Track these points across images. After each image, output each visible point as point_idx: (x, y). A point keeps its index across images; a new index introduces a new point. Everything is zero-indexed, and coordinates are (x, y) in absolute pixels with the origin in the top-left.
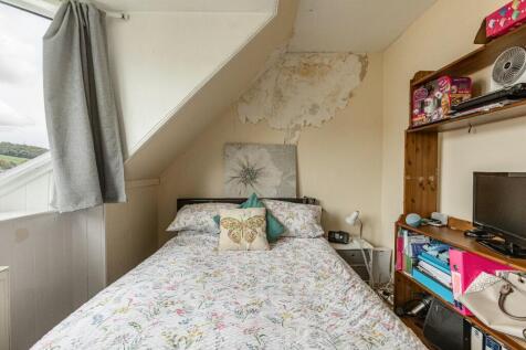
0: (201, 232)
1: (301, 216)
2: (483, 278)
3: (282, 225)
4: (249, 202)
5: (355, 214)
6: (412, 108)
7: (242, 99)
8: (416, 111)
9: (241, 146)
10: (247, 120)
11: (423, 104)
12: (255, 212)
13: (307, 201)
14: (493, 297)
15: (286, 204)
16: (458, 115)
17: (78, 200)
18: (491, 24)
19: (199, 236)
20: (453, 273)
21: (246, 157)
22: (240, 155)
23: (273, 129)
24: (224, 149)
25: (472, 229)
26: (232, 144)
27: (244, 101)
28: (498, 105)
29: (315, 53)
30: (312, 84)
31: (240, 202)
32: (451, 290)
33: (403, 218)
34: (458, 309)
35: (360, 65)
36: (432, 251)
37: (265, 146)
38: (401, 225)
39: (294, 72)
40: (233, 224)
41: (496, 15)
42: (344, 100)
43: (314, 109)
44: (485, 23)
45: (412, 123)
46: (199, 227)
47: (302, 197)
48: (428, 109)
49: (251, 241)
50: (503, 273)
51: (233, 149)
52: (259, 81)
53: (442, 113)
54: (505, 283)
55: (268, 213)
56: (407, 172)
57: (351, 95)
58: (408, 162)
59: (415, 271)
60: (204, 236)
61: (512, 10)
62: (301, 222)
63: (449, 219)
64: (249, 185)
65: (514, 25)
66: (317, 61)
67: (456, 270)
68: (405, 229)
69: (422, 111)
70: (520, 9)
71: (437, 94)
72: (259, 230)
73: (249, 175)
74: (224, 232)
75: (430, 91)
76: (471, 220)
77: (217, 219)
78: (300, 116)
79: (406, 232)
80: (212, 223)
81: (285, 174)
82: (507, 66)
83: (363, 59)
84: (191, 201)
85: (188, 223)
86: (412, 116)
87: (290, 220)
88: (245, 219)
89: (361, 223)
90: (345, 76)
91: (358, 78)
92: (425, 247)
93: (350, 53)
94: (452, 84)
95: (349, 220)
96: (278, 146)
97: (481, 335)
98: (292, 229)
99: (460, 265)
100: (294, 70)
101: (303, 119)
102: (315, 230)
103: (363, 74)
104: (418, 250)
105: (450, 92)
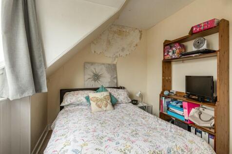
0: (78, 105)
1: (122, 94)
2: (193, 110)
3: (116, 99)
4: (100, 89)
5: (139, 93)
6: (164, 53)
7: (93, 42)
8: (166, 54)
9: (92, 64)
10: (95, 52)
11: (169, 52)
12: (105, 94)
13: (121, 88)
14: (197, 116)
15: (115, 90)
16: (183, 57)
17: (23, 92)
18: (194, 29)
19: (77, 107)
20: (184, 110)
21: (95, 69)
22: (92, 68)
23: (107, 57)
24: (84, 65)
25: (186, 95)
26: (88, 63)
27: (94, 43)
28: (197, 55)
29: (123, 27)
30: (122, 39)
31: (95, 90)
32: (184, 116)
33: (162, 93)
34: (186, 122)
35: (139, 34)
36: (174, 103)
37: (104, 64)
38: (162, 95)
39: (115, 33)
40: (97, 100)
41: (196, 26)
42: (134, 47)
43: (123, 50)
44: (192, 28)
45: (164, 58)
46: (78, 103)
47: (119, 86)
48: (170, 54)
49: (106, 107)
50: (197, 108)
51: (89, 65)
52: (101, 35)
53: (176, 55)
54: (199, 111)
55: (110, 94)
56: (163, 76)
57: (136, 45)
58: (163, 72)
59: (168, 111)
60: (80, 107)
61: (201, 26)
62: (123, 97)
63: (177, 92)
64: (96, 82)
65: (202, 31)
66: (124, 30)
67: (185, 109)
68: (163, 96)
69: (168, 54)
70: (204, 26)
71: (174, 49)
72: (109, 101)
73: (97, 77)
74: (93, 104)
75: (171, 48)
76: (185, 92)
77: (88, 98)
78: (118, 52)
79: (163, 98)
80: (85, 100)
81: (112, 76)
82: (198, 43)
83: (140, 32)
84: (70, 90)
85: (72, 101)
86: (164, 56)
87: (119, 96)
88: (102, 97)
89: (141, 96)
90: (134, 37)
91: (139, 39)
92: (171, 102)
93: (136, 29)
94: (180, 46)
95: (138, 95)
96: (109, 64)
97: (194, 129)
98: (119, 100)
99: (187, 107)
100: (115, 32)
101: (119, 53)
102: (128, 100)
103: (140, 38)
104: (168, 104)
105: (179, 49)
